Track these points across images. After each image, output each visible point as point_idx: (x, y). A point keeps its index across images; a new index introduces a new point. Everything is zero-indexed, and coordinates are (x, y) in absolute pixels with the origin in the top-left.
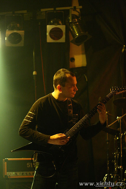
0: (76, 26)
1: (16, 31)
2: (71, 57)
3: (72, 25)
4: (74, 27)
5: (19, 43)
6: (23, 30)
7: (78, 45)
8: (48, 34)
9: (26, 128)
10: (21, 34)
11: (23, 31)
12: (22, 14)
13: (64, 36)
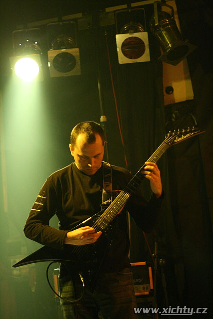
0: (168, 31)
1: (65, 50)
2: (165, 86)
3: (160, 30)
4: (164, 33)
5: (74, 70)
6: (77, 48)
7: (175, 64)
8: (119, 50)
9: (32, 223)
10: (74, 54)
11: (77, 50)
12: (75, 20)
13: (147, 51)
